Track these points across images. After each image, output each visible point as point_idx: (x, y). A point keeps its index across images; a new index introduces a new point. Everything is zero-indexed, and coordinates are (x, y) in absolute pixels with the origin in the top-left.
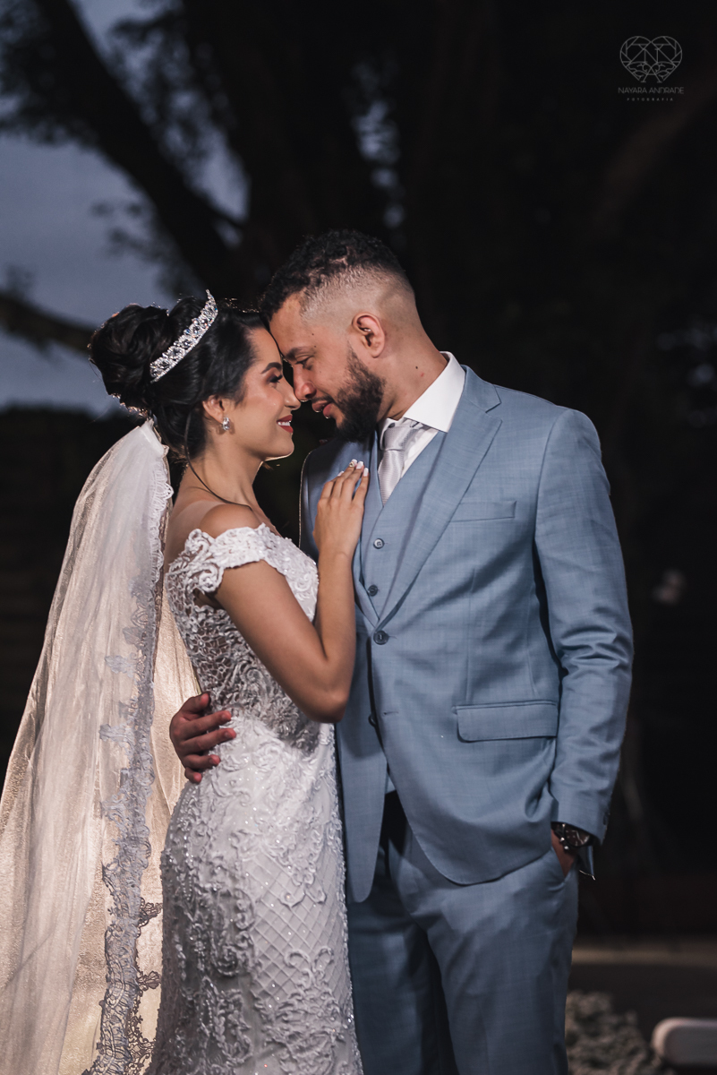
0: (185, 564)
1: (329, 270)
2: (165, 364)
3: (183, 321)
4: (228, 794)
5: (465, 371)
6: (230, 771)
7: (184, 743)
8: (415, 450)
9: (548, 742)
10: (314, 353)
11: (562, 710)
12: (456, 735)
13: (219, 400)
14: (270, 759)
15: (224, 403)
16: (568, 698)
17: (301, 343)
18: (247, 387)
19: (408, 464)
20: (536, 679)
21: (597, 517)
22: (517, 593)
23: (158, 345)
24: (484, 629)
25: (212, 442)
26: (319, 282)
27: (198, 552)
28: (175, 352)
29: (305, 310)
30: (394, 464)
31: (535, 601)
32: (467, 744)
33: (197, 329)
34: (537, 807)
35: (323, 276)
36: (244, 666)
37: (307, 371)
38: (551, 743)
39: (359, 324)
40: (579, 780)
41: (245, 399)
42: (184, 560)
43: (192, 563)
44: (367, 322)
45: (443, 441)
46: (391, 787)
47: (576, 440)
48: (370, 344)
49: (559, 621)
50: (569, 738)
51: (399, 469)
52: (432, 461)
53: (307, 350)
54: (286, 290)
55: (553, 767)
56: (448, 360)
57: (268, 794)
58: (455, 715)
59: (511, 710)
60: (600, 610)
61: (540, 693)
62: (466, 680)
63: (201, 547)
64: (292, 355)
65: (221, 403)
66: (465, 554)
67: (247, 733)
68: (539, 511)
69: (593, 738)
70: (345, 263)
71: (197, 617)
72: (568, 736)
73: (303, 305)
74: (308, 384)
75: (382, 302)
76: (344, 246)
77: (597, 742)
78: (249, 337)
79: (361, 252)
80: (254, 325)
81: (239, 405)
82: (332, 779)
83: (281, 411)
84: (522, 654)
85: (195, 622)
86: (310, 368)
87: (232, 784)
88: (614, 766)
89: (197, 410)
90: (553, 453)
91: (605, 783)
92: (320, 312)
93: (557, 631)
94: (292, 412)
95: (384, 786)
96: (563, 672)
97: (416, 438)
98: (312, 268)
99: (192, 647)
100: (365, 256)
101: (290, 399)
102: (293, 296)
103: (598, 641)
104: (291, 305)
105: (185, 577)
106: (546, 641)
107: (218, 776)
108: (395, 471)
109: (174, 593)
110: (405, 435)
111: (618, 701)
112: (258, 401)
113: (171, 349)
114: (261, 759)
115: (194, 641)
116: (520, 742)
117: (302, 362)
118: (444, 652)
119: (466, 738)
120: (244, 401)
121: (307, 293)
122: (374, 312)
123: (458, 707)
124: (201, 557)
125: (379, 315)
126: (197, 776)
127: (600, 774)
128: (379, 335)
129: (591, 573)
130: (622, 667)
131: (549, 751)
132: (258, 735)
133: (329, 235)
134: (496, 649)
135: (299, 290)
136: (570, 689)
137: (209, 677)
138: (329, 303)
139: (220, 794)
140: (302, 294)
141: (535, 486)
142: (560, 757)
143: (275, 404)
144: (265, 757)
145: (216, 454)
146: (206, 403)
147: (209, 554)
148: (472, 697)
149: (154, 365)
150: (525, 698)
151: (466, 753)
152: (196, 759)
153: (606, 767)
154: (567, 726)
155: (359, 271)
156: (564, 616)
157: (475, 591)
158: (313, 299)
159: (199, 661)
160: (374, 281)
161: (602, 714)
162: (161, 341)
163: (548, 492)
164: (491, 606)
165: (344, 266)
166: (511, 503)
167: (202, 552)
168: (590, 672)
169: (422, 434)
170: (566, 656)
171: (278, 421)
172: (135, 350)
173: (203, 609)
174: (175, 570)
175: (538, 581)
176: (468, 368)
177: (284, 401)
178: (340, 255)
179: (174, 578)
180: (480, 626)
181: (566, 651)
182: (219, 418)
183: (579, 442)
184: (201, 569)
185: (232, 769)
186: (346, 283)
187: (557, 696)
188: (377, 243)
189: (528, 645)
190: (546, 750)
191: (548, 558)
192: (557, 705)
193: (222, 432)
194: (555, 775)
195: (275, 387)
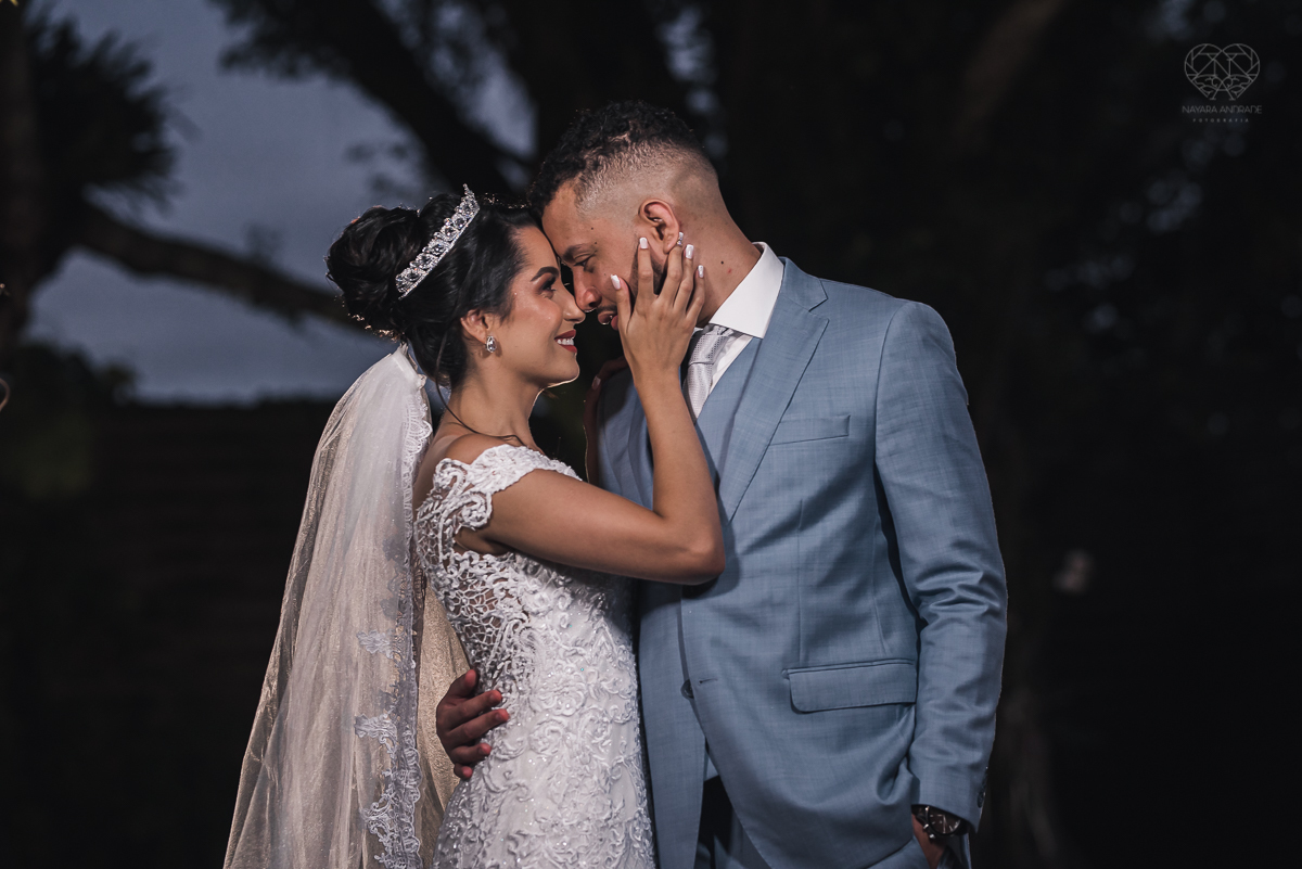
0: (437, 504)
1: (608, 149)
2: (414, 275)
3: (435, 222)
4: (503, 788)
5: (784, 263)
6: (505, 760)
7: (449, 733)
8: (724, 363)
9: (906, 709)
10: (595, 252)
11: (921, 669)
12: (789, 705)
13: (480, 316)
14: (549, 741)
15: (487, 318)
16: (928, 653)
17: (579, 240)
18: (514, 298)
19: (716, 378)
20: (886, 632)
21: (952, 431)
22: (857, 529)
23: (404, 252)
24: (817, 575)
25: (475, 366)
26: (596, 165)
27: (451, 485)
28: (425, 260)
29: (582, 200)
30: (701, 381)
31: (881, 539)
32: (803, 716)
33: (451, 231)
34: (892, 788)
35: (601, 157)
36: (516, 626)
37: (588, 274)
38: (909, 710)
39: (647, 213)
40: (944, 752)
41: (513, 313)
42: (436, 499)
43: (446, 500)
44: (657, 210)
45: (758, 349)
46: (712, 772)
47: (920, 337)
48: (661, 237)
49: (912, 561)
50: (931, 702)
51: (707, 386)
52: (746, 373)
53: (586, 248)
54: (558, 176)
55: (912, 739)
56: (762, 251)
57: (549, 785)
58: (786, 681)
59: (855, 673)
60: (960, 545)
61: (891, 650)
62: (799, 636)
63: (455, 478)
64: (570, 255)
65: (483, 319)
66: (789, 483)
67: (522, 712)
68: (878, 427)
69: (960, 701)
70: (627, 139)
71: (458, 568)
72: (928, 700)
73: (579, 194)
74: (591, 291)
75: (675, 185)
76: (626, 120)
77: (966, 706)
78: (515, 238)
79: (647, 126)
80: (521, 223)
81: (505, 321)
82: (636, 768)
83: (559, 325)
84: (867, 603)
85: (456, 573)
86: (592, 271)
87: (507, 776)
88: (990, 734)
89: (454, 328)
90: (891, 355)
91: (976, 756)
92: (599, 201)
93: (911, 573)
94: (576, 327)
95: (702, 771)
96: (921, 624)
97: (726, 348)
98: (588, 148)
99: (452, 609)
100: (652, 130)
101: (570, 311)
102: (566, 184)
103: (961, 583)
104: (564, 195)
105: (439, 520)
106: (898, 587)
107: (490, 767)
108: (703, 388)
109: (425, 543)
110: (712, 345)
111: (990, 653)
112: (528, 315)
113: (419, 257)
114: (540, 742)
115: (455, 600)
116: (870, 710)
117: (581, 264)
118: (770, 603)
119: (801, 709)
120: (511, 316)
121: (582, 179)
122: (667, 198)
123: (789, 671)
124: (458, 489)
125: (672, 201)
126: (467, 771)
127: (971, 745)
128: (672, 226)
129: (947, 501)
130: (992, 612)
131: (907, 720)
132: (535, 712)
133: (608, 108)
134: (833, 598)
135: (573, 175)
136: (930, 643)
137: (476, 644)
138: (610, 189)
139: (492, 788)
140: (577, 180)
141: (871, 396)
142: (920, 726)
143: (551, 317)
144: (545, 740)
145: (481, 382)
146: (465, 319)
147: (466, 484)
148: (807, 658)
149: (400, 277)
150: (874, 657)
151: (805, 727)
152: (464, 751)
153: (978, 735)
154: (927, 687)
155: (646, 148)
156: (919, 554)
157: (803, 529)
158: (590, 186)
159: (461, 625)
160: (664, 160)
161: (970, 671)
162: (408, 247)
163: (890, 402)
164: (825, 547)
165: (626, 144)
166: (843, 417)
167: (457, 484)
168: (953, 620)
169: (732, 342)
170: (923, 604)
171: (556, 339)
172: (377, 260)
173: (466, 555)
174: (424, 514)
175: (883, 512)
176: (787, 260)
177: (562, 313)
178: (621, 132)
179: (424, 526)
180: (812, 570)
181: (925, 598)
182: (481, 337)
183: (924, 340)
184: (460, 504)
185: (506, 757)
186: (630, 164)
187: (915, 653)
188: (666, 114)
189: (875, 592)
190: (903, 720)
191: (894, 484)
192: (915, 663)
193: (487, 354)
194: (914, 747)
195: (551, 298)
